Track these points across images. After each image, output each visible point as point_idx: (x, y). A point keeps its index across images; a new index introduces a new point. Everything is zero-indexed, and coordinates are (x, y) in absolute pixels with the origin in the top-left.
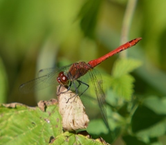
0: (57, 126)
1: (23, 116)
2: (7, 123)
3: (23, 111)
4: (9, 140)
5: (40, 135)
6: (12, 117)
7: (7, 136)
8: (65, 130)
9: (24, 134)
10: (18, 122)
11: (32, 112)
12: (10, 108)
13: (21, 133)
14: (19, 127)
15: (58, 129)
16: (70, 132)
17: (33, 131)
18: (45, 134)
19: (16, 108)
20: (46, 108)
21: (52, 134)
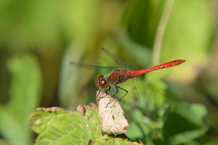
0: (95, 130)
1: (62, 120)
2: (46, 127)
3: (62, 115)
4: (48, 143)
5: (79, 138)
6: (51, 121)
7: (46, 140)
8: (104, 133)
9: (63, 137)
10: (57, 125)
11: (72, 116)
12: (50, 112)
13: (60, 136)
14: (58, 130)
15: (96, 132)
16: (109, 135)
17: (72, 135)
18: (84, 137)
19: (55, 112)
20: (85, 112)
21: (91, 137)
